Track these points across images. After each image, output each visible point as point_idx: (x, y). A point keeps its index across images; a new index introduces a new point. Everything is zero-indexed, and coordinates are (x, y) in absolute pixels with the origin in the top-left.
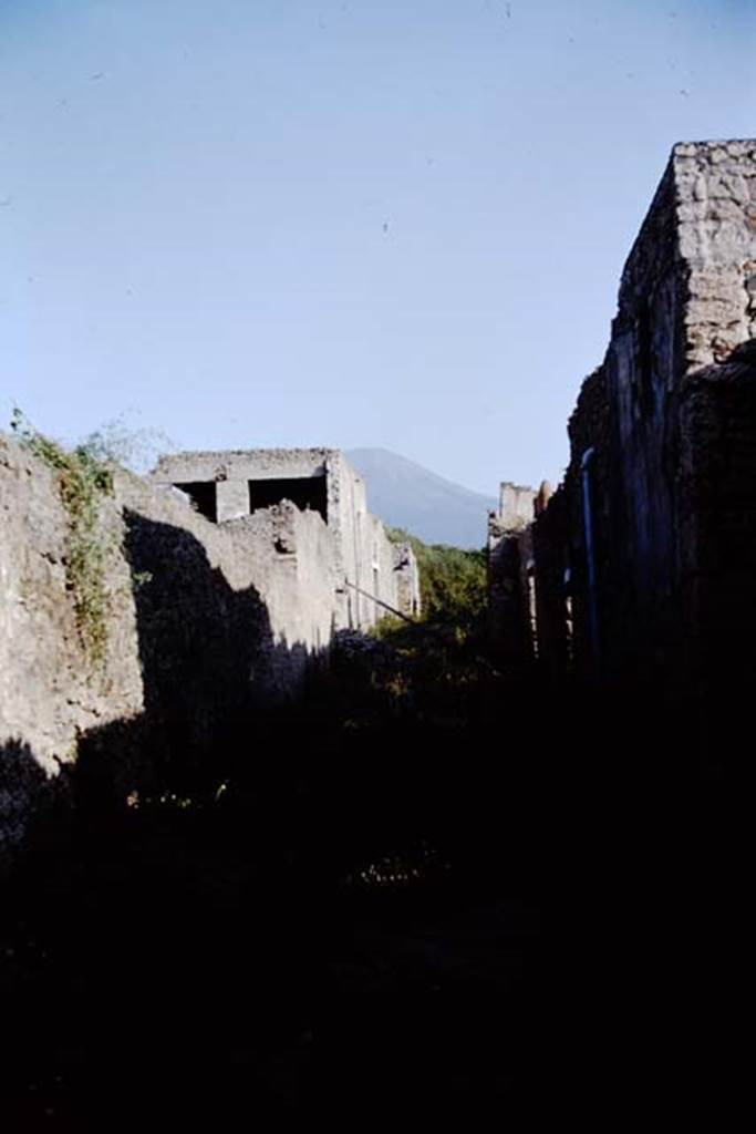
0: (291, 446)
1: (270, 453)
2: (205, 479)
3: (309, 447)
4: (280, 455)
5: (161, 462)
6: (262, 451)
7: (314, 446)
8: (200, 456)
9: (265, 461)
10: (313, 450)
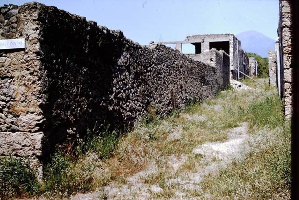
0: (220, 34)
1: (215, 35)
2: (198, 42)
3: (225, 34)
4: (218, 36)
5: (187, 38)
6: (213, 35)
7: (226, 33)
8: (198, 36)
9: (214, 37)
10: (226, 34)
